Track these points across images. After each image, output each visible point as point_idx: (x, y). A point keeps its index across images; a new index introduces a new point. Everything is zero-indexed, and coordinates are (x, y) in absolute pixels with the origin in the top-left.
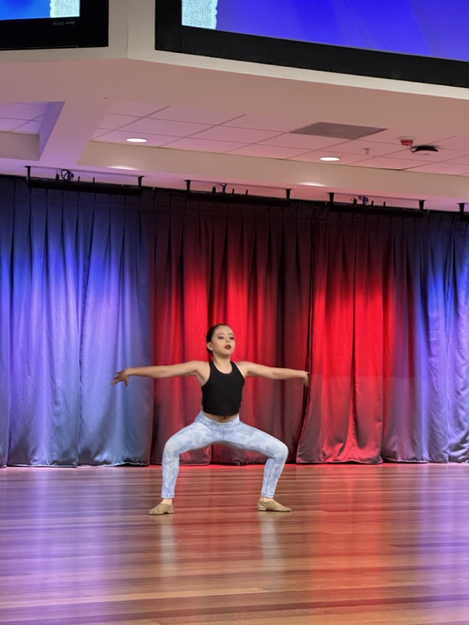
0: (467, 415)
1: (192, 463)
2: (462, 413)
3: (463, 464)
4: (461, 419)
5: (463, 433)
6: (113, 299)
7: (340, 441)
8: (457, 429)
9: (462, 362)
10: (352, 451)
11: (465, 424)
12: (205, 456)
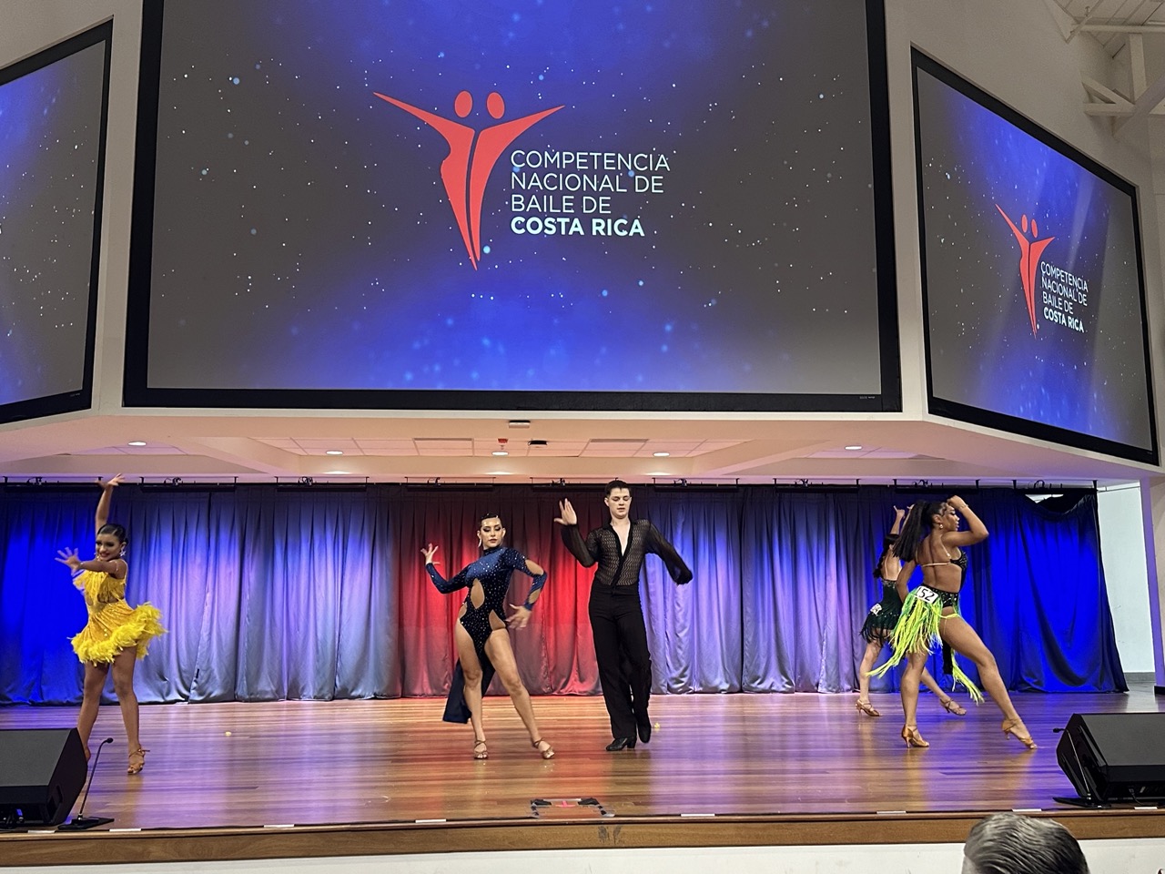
0: (684, 653)
1: (434, 695)
2: (680, 652)
3: (682, 695)
4: (679, 657)
5: (681, 669)
6: (366, 570)
7: (563, 677)
8: (677, 665)
9: (677, 607)
10: (575, 685)
11: (683, 661)
12: (444, 690)
